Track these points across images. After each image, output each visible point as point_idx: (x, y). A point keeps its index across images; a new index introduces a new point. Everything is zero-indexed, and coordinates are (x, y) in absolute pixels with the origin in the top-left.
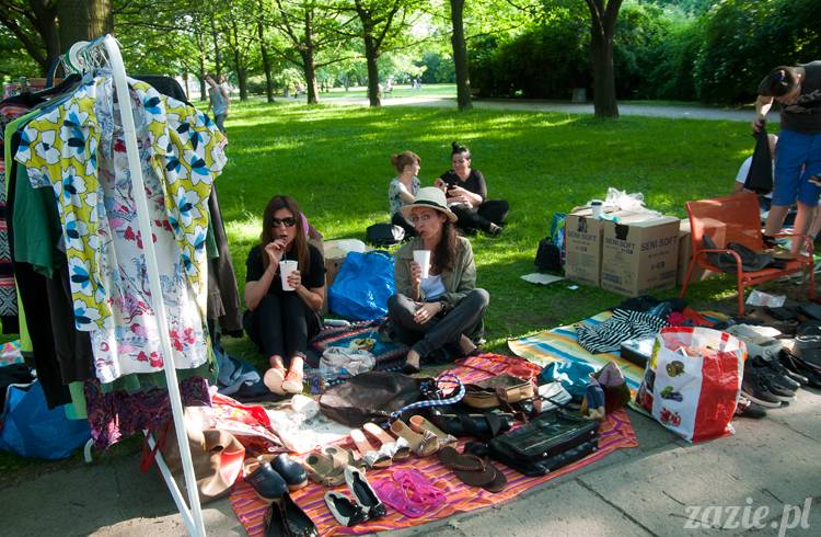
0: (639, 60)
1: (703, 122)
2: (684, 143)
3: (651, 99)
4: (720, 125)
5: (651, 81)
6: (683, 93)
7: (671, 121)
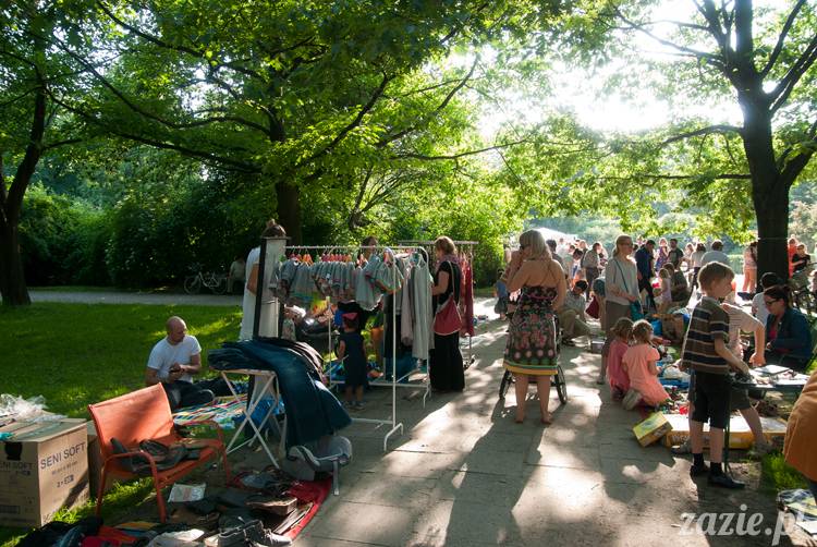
0: (51, 248)
1: (118, 306)
2: (101, 328)
3: (67, 285)
4: (134, 309)
5: (66, 267)
6: (97, 279)
7: (87, 307)
